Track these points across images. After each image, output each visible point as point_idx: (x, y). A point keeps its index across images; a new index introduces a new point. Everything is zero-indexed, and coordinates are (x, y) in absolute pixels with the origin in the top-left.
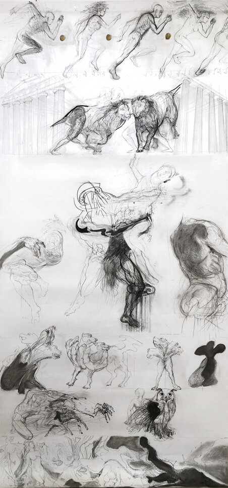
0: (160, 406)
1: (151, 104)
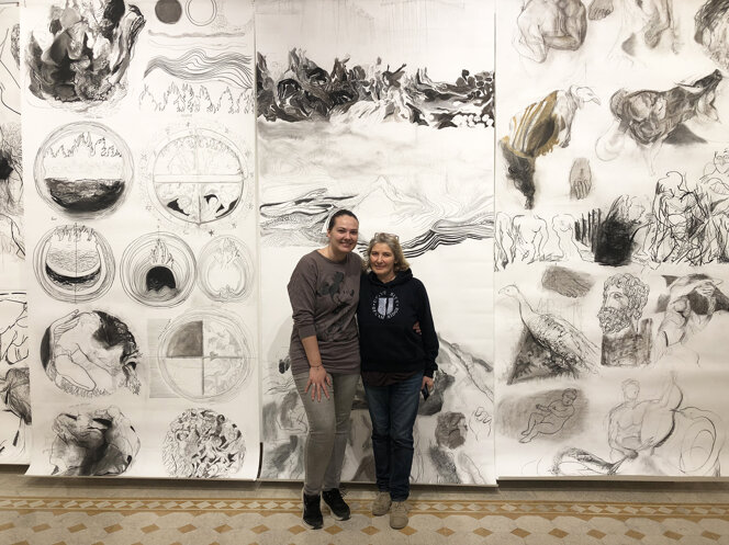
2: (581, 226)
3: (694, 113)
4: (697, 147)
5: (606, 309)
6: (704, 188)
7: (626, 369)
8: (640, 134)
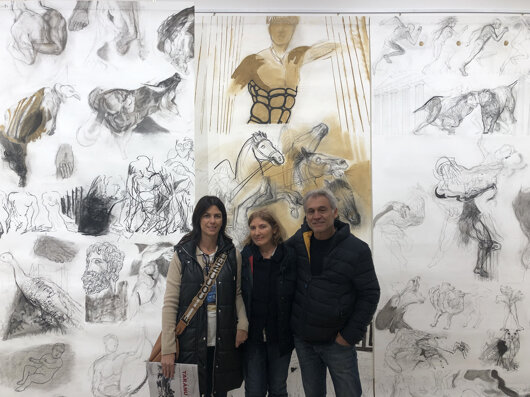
0: (507, 344)
1: (493, 95)
2: (66, 201)
3: (158, 108)
4: (161, 136)
5: (89, 273)
6: (168, 170)
7: (106, 325)
8: (113, 124)
